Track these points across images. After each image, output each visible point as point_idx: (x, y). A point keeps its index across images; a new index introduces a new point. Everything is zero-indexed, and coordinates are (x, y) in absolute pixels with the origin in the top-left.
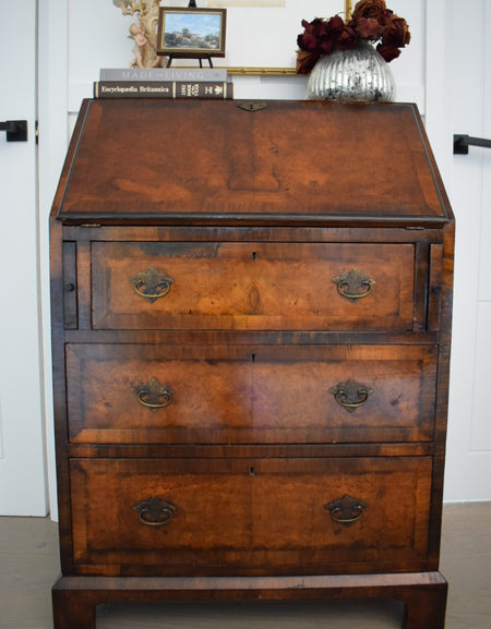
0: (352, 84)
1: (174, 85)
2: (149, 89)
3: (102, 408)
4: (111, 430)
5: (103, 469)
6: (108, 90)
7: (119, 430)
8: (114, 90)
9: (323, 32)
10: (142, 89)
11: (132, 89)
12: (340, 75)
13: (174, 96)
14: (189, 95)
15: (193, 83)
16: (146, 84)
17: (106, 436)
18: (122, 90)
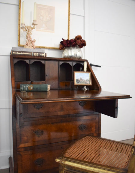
0: (75, 55)
1: (32, 53)
2: (26, 54)
3: (26, 138)
4: (28, 143)
5: (26, 153)
6: (15, 53)
7: (30, 143)
8: (16, 53)
9: (69, 43)
10: (24, 53)
11: (21, 53)
12: (72, 53)
13: (32, 55)
14: (36, 55)
15: (37, 53)
16: (25, 52)
17: (27, 145)
18: (19, 53)
